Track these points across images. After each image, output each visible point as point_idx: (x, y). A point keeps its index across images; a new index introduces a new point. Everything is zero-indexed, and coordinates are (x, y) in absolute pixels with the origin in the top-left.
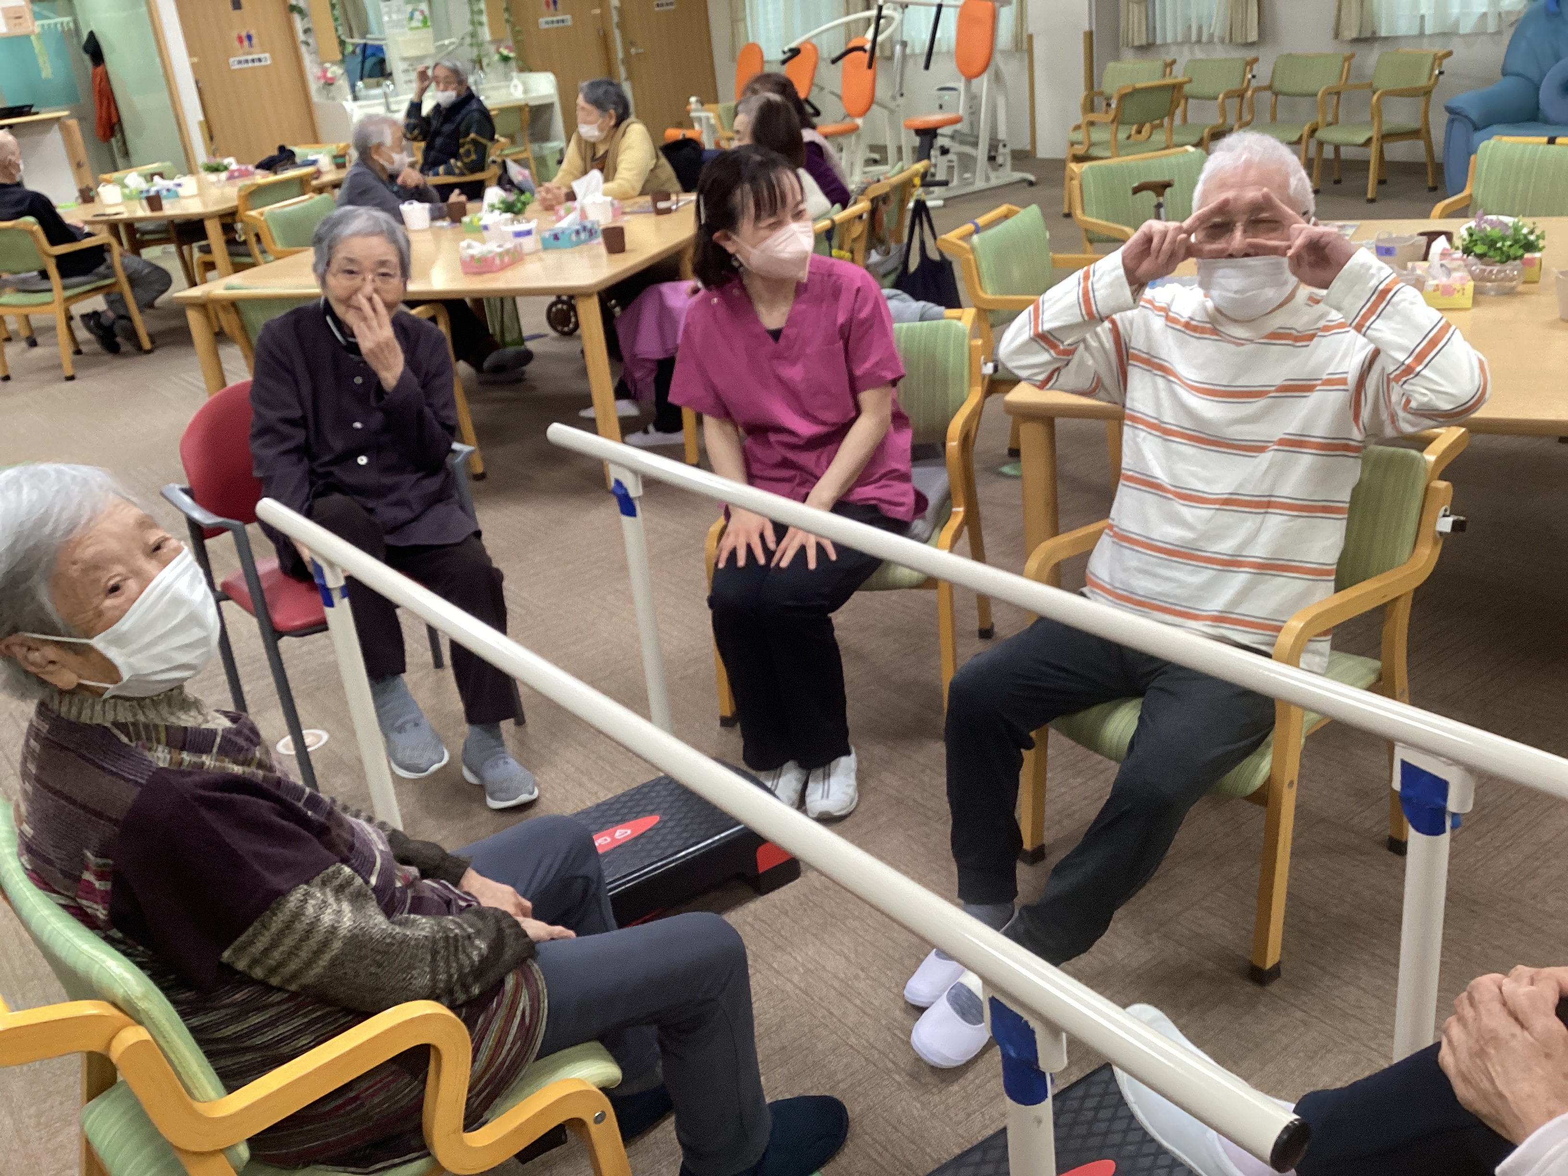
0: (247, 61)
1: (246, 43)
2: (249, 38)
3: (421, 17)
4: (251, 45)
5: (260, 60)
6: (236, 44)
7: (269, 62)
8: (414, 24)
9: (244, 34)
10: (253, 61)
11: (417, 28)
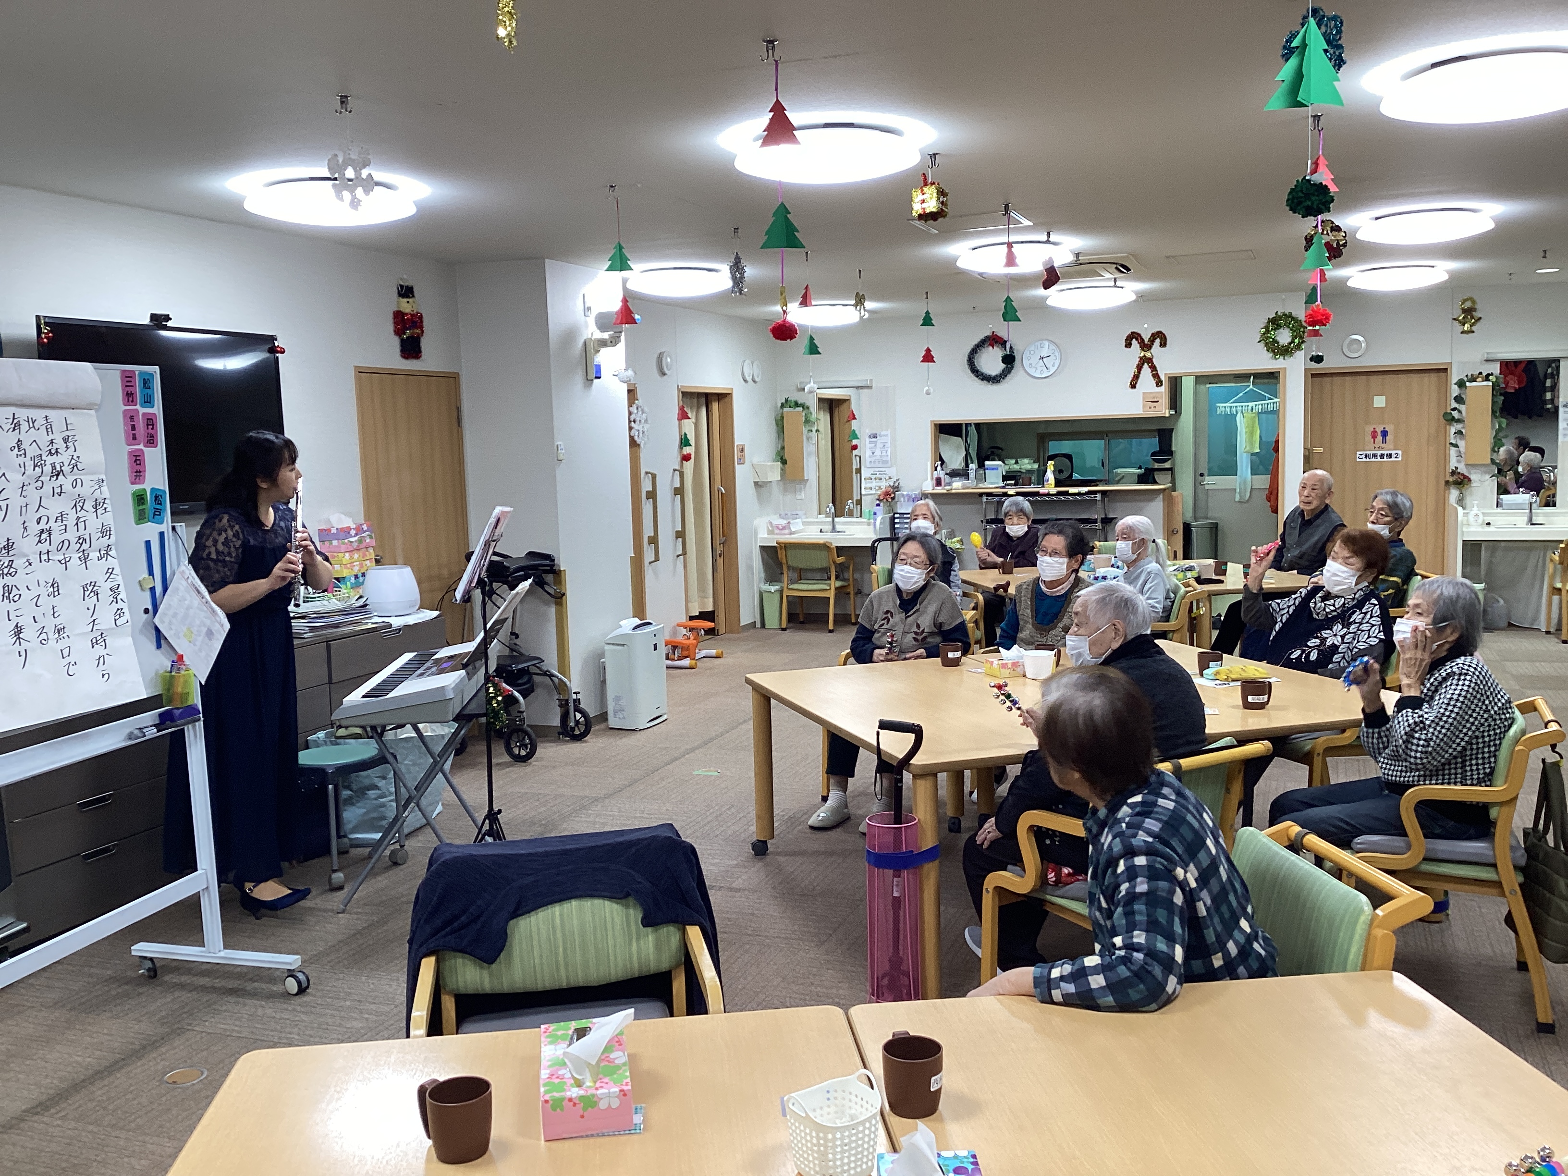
0: (1375, 456)
1: (1380, 438)
2: (1385, 433)
4: (1384, 441)
5: (1390, 456)
6: (1369, 438)
7: (1400, 459)
9: (1379, 429)
10: (1382, 456)
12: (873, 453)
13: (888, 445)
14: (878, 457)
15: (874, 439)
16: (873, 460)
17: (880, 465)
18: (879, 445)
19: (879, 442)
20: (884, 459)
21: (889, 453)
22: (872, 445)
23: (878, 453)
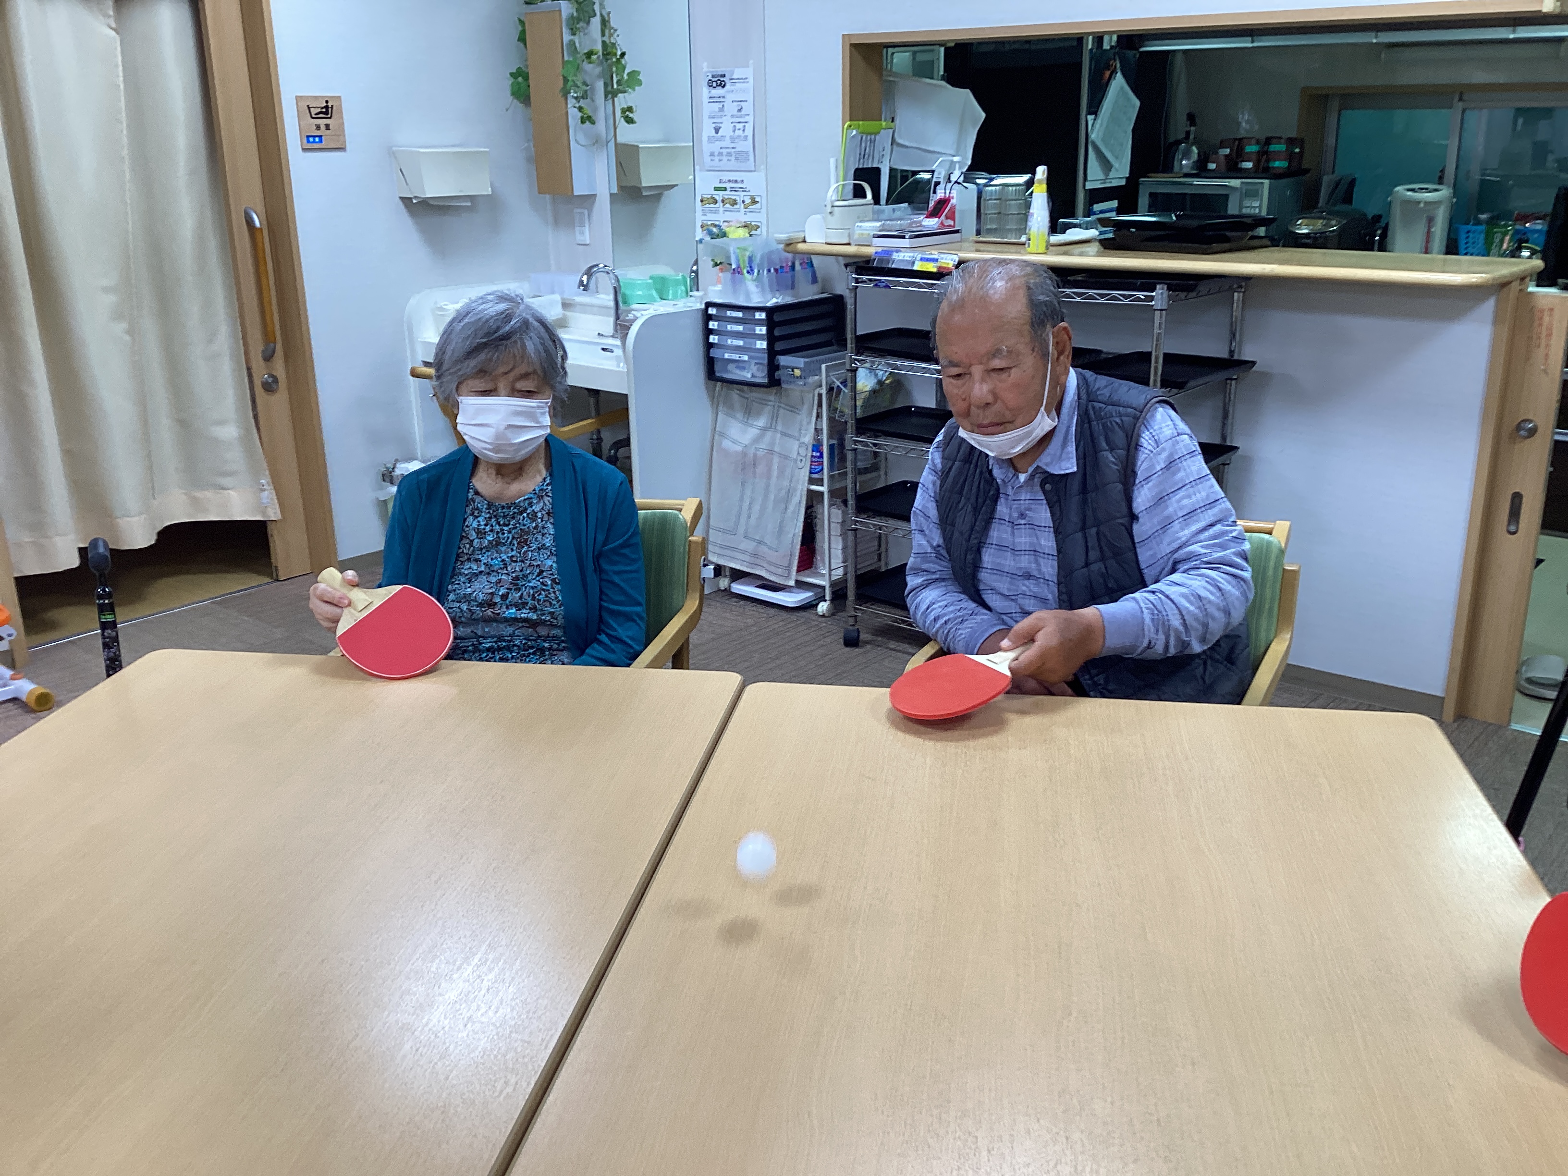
12: (717, 131)
13: (748, 108)
14: (727, 143)
15: (719, 91)
16: (716, 147)
17: (733, 165)
18: (731, 108)
19: (730, 97)
20: (742, 146)
21: (749, 132)
22: (717, 106)
23: (726, 130)
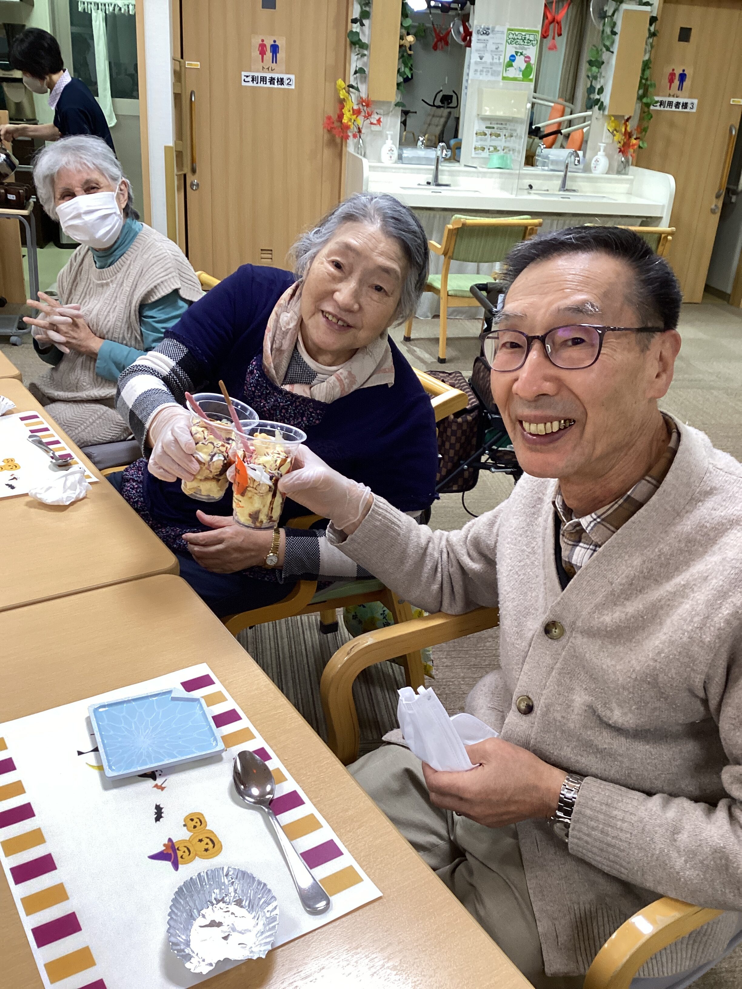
0: (263, 79)
3: (523, 66)
5: (281, 81)
7: (293, 87)
8: (512, 73)
10: (272, 80)
11: (515, 79)
